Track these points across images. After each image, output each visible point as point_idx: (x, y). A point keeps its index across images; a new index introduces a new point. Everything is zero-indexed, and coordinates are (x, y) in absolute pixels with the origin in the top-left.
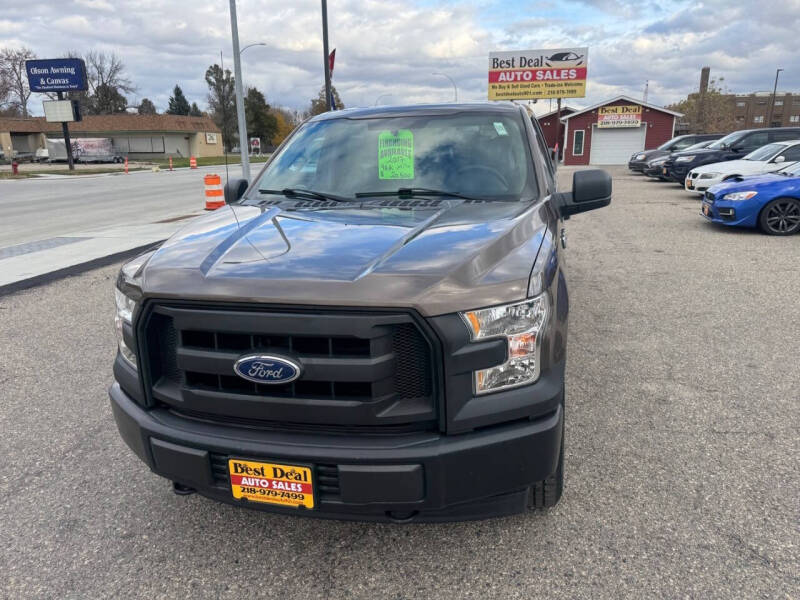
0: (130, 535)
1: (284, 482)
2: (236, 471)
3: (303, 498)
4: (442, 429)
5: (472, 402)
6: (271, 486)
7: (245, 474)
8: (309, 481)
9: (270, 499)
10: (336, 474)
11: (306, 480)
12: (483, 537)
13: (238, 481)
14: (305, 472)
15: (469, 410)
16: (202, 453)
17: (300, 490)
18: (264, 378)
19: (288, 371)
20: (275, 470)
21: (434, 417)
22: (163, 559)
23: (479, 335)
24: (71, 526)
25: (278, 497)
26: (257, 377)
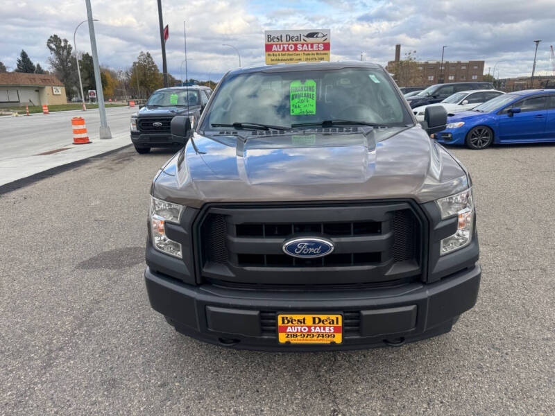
0: (164, 385)
1: (320, 327)
2: (283, 322)
3: (334, 336)
4: (425, 280)
5: (441, 260)
6: (310, 330)
7: (290, 324)
8: (340, 324)
9: (309, 341)
11: (337, 323)
13: (284, 330)
14: (337, 318)
16: (256, 313)
17: (332, 331)
18: (307, 254)
19: (326, 248)
20: (314, 319)
21: (419, 273)
23: (444, 215)
25: (315, 338)
26: (301, 254)
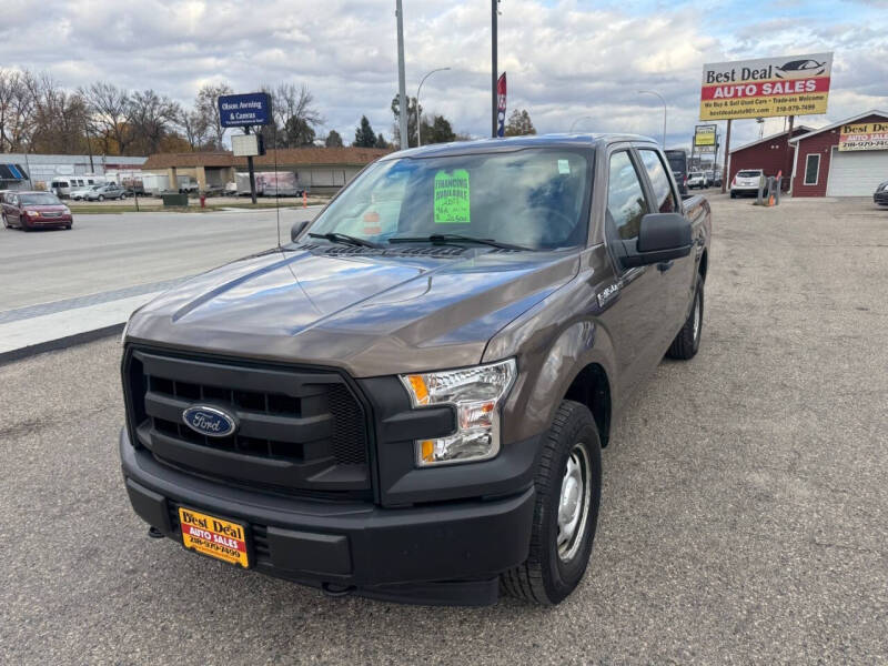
1: (223, 537)
2: (185, 520)
3: (239, 555)
4: (377, 501)
5: (413, 474)
6: (213, 539)
7: (191, 524)
8: (243, 540)
9: (213, 552)
10: (265, 535)
11: (240, 537)
12: (465, 627)
13: (188, 528)
14: (239, 530)
15: (408, 483)
16: (159, 498)
17: (236, 546)
18: (205, 429)
19: (224, 425)
20: (215, 523)
21: (368, 487)
22: (149, 599)
23: (418, 402)
24: (91, 554)
25: (219, 551)
26: (199, 427)
